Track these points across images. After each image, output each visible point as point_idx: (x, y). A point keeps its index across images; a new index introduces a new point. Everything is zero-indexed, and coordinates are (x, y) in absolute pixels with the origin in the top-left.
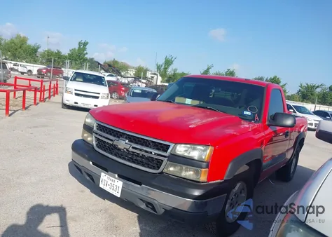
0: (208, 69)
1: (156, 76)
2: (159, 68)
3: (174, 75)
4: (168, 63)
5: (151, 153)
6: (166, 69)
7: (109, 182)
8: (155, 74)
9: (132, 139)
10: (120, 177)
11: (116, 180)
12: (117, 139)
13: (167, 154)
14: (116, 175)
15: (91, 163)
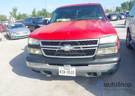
0: (34, 10)
1: (12, 18)
2: (11, 14)
3: (20, 15)
4: (15, 10)
5: (80, 48)
6: (15, 14)
7: (66, 71)
8: (11, 17)
9: (72, 44)
10: (72, 65)
11: (70, 68)
12: (63, 46)
13: (97, 45)
14: (70, 65)
15: (48, 64)
